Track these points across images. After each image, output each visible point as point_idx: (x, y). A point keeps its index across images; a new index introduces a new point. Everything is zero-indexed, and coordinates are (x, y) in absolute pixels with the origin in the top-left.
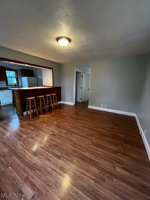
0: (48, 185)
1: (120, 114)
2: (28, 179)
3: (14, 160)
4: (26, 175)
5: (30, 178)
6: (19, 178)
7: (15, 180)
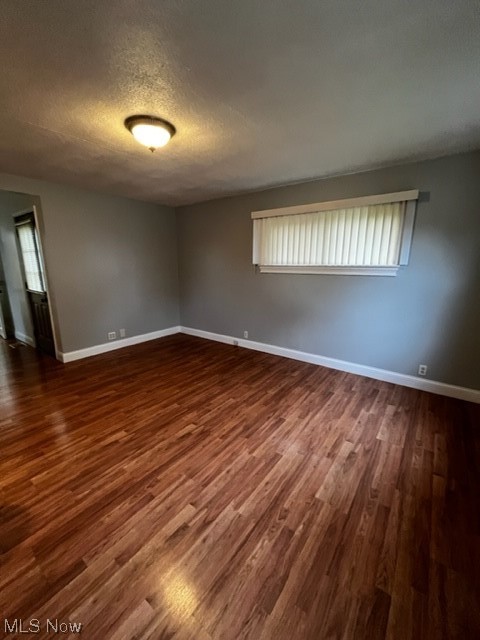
0: (330, 429)
1: (162, 338)
2: (329, 454)
3: (296, 499)
4: (325, 459)
5: (328, 451)
6: (333, 467)
7: (338, 473)
